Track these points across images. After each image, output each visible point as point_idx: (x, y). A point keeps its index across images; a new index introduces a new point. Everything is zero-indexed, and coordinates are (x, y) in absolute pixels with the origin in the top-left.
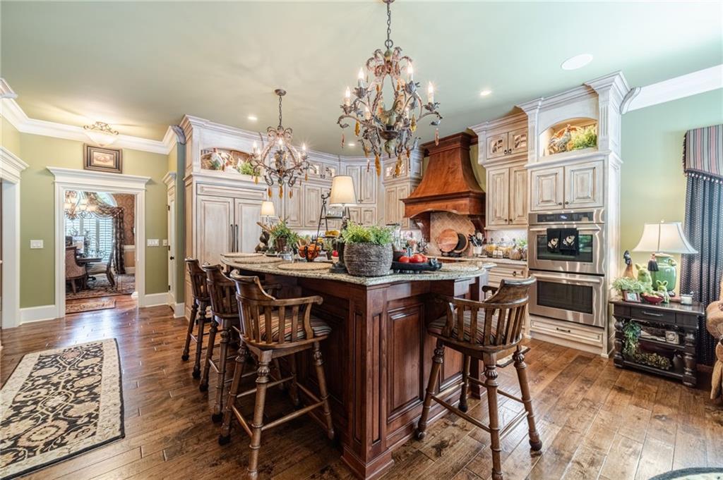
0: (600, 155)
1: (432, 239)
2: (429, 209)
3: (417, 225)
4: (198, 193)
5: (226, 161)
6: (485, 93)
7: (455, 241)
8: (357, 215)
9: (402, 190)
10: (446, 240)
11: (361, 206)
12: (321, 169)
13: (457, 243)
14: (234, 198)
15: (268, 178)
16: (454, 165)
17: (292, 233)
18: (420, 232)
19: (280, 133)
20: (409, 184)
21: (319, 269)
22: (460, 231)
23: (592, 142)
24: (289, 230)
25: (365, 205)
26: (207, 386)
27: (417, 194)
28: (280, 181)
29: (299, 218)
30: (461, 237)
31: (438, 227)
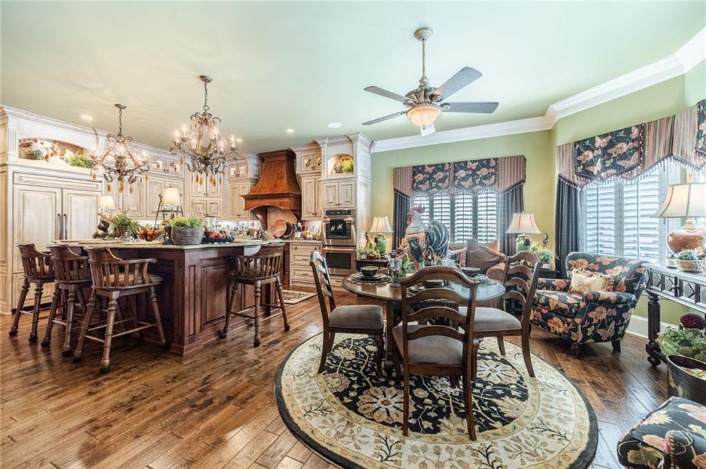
0: (353, 178)
1: (269, 228)
2: (267, 204)
3: (257, 217)
4: (15, 182)
5: (51, 151)
6: (290, 131)
7: (284, 228)
8: (203, 207)
9: (244, 188)
10: (279, 228)
11: (206, 199)
12: (165, 164)
13: (285, 230)
14: (62, 189)
15: (107, 175)
16: (282, 172)
17: (132, 221)
18: (259, 222)
19: (120, 141)
20: (249, 183)
21: (156, 243)
22: (287, 221)
23: (351, 170)
24: (129, 219)
25: (210, 199)
26: (50, 343)
27: (255, 191)
28: (120, 179)
29: (139, 209)
30: (288, 225)
31: (273, 218)
